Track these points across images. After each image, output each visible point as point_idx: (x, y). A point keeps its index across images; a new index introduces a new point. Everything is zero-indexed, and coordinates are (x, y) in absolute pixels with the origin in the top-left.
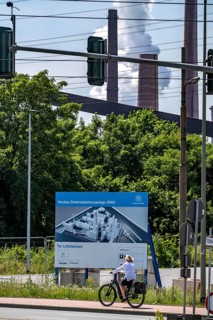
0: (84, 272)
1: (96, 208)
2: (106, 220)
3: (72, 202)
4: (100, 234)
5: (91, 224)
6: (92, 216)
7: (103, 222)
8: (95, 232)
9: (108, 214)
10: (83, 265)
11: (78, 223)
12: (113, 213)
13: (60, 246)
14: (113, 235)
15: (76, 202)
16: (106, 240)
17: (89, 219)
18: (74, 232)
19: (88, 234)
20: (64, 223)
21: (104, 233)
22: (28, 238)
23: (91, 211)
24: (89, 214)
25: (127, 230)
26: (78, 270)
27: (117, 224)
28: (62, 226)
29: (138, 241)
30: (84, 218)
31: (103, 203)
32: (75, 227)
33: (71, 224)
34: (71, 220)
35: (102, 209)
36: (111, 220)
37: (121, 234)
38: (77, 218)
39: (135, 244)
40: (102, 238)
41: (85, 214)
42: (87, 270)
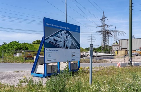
1: (63, 30)
2: (67, 37)
3: (53, 25)
4: (65, 44)
5: (61, 39)
7: (65, 38)
8: (63, 43)
11: (56, 38)
12: (69, 34)
13: (48, 50)
14: (69, 45)
15: (54, 26)
16: (67, 48)
17: (60, 36)
18: (54, 42)
19: (60, 44)
21: (66, 44)
23: (61, 31)
24: (60, 33)
25: (74, 43)
27: (71, 40)
28: (48, 38)
30: (58, 35)
32: (54, 40)
33: (52, 38)
34: (52, 36)
35: (65, 31)
37: (72, 45)
38: (56, 34)
40: (65, 46)
41: (58, 33)
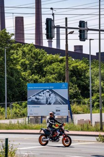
0: (40, 118)
1: (45, 90)
2: (50, 95)
3: (35, 88)
4: (47, 101)
5: (43, 97)
6: (44, 93)
7: (48, 96)
8: (45, 100)
9: (50, 92)
10: (40, 115)
11: (38, 97)
12: (53, 92)
13: (30, 107)
14: (53, 102)
15: (37, 88)
16: (50, 104)
17: (42, 95)
18: (36, 100)
19: (42, 101)
20: (31, 97)
21: (49, 101)
22: (6, 103)
23: (43, 91)
24: (42, 93)
25: (59, 99)
26: (37, 117)
27: (54, 97)
28: (30, 98)
29: (64, 104)
30: (40, 94)
31: (48, 88)
32: (36, 98)
33: (34, 97)
34: (34, 96)
35: (48, 90)
36: (52, 95)
37: (57, 101)
38: (37, 94)
39: (63, 105)
40: (48, 103)
41: (40, 93)
42: (42, 117)
